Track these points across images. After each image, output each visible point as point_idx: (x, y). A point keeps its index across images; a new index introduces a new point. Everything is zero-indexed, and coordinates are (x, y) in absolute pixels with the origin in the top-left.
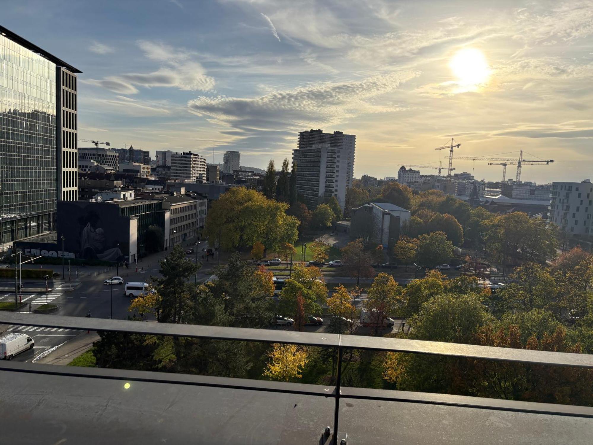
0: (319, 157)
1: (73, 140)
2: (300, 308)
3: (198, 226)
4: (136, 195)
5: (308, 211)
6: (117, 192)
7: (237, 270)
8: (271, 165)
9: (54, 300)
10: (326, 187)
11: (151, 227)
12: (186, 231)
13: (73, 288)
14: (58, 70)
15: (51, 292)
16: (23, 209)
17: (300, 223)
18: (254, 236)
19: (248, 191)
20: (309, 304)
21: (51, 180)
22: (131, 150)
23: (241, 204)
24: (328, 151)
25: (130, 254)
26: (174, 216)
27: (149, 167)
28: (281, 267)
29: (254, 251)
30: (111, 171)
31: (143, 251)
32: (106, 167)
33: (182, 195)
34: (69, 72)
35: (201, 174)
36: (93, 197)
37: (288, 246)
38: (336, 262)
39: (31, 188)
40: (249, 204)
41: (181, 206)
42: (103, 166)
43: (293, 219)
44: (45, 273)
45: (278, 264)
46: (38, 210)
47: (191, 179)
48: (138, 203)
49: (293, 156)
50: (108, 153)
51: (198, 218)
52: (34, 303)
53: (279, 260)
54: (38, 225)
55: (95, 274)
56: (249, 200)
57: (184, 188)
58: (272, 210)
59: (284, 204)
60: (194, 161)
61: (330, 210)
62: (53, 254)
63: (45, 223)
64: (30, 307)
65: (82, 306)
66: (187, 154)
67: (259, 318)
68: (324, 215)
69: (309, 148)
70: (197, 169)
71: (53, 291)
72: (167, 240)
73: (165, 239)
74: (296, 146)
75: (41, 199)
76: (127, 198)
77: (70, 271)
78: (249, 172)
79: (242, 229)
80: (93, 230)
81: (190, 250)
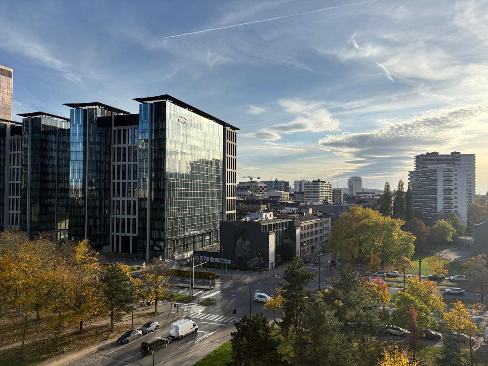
0: (435, 176)
1: (233, 177)
2: (413, 321)
3: (324, 240)
4: (275, 215)
5: (426, 226)
6: (261, 213)
7: (349, 280)
8: (387, 187)
9: (214, 296)
10: (444, 204)
11: (285, 241)
12: (313, 245)
13: (228, 288)
14: (224, 130)
15: (213, 289)
16: (201, 227)
17: (416, 238)
18: (372, 250)
19: (365, 210)
20: (424, 318)
21: (219, 206)
22: (276, 182)
23: (359, 221)
24: (444, 170)
25: (270, 262)
26: (304, 232)
27: (288, 193)
28: (399, 279)
29: (372, 263)
30: (261, 198)
31: (279, 260)
32: (258, 195)
33: (311, 214)
34: (231, 130)
35: (327, 197)
36: (244, 218)
37: (404, 259)
38: (457, 277)
39: (206, 212)
40: (366, 220)
41: (309, 224)
42: (256, 194)
43: (408, 235)
44: (210, 274)
45: (396, 276)
46: (210, 227)
47: (320, 201)
48: (275, 221)
49: (409, 177)
50: (259, 185)
51: (324, 233)
52: (201, 297)
53: (396, 273)
54: (210, 238)
55: (244, 277)
56: (366, 217)
57: (312, 209)
58: (387, 226)
59: (400, 220)
60: (322, 187)
61: (449, 226)
62: (217, 260)
63: (214, 237)
64: (199, 300)
65: (232, 301)
66: (316, 181)
67: (371, 326)
68: (443, 231)
69: (424, 169)
70: (324, 193)
71: (214, 289)
72: (298, 251)
73: (297, 251)
74: (413, 168)
75: (212, 220)
76: (267, 217)
77: (226, 274)
78: (370, 193)
79: (361, 244)
80: (243, 243)
81: (317, 260)
